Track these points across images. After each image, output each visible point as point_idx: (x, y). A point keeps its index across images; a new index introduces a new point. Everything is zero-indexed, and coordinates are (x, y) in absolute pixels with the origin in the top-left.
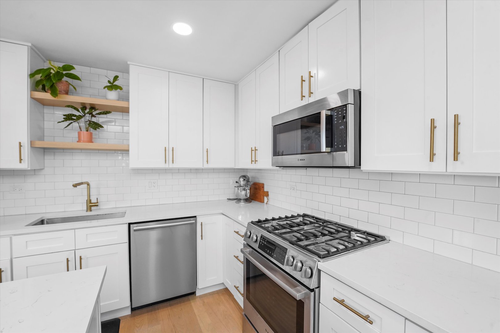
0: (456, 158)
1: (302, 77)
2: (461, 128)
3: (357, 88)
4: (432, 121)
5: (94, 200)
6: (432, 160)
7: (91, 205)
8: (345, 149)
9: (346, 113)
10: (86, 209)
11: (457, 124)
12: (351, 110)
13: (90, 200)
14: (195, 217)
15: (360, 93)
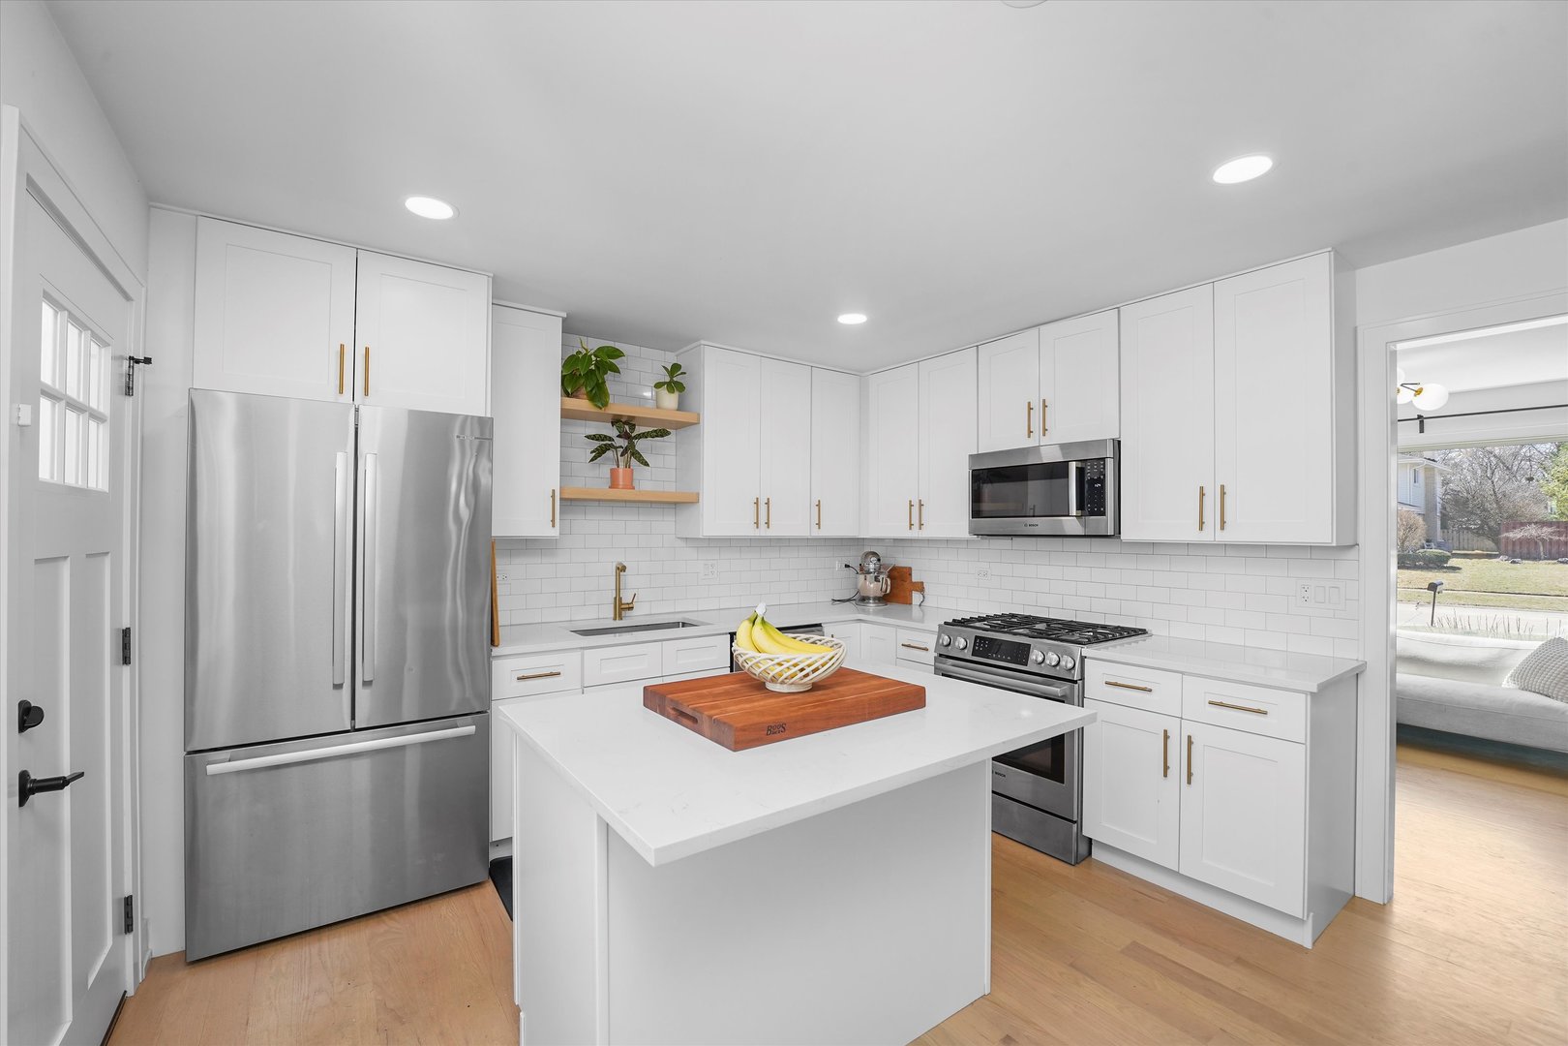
0: (1222, 528)
1: (1029, 403)
2: (1227, 498)
3: (1116, 436)
4: (1202, 488)
5: (627, 598)
6: (1201, 529)
7: (621, 608)
8: (1103, 514)
9: (1104, 468)
10: (612, 616)
11: (1223, 493)
12: (1110, 465)
13: (620, 599)
14: (820, 625)
15: (1119, 442)
